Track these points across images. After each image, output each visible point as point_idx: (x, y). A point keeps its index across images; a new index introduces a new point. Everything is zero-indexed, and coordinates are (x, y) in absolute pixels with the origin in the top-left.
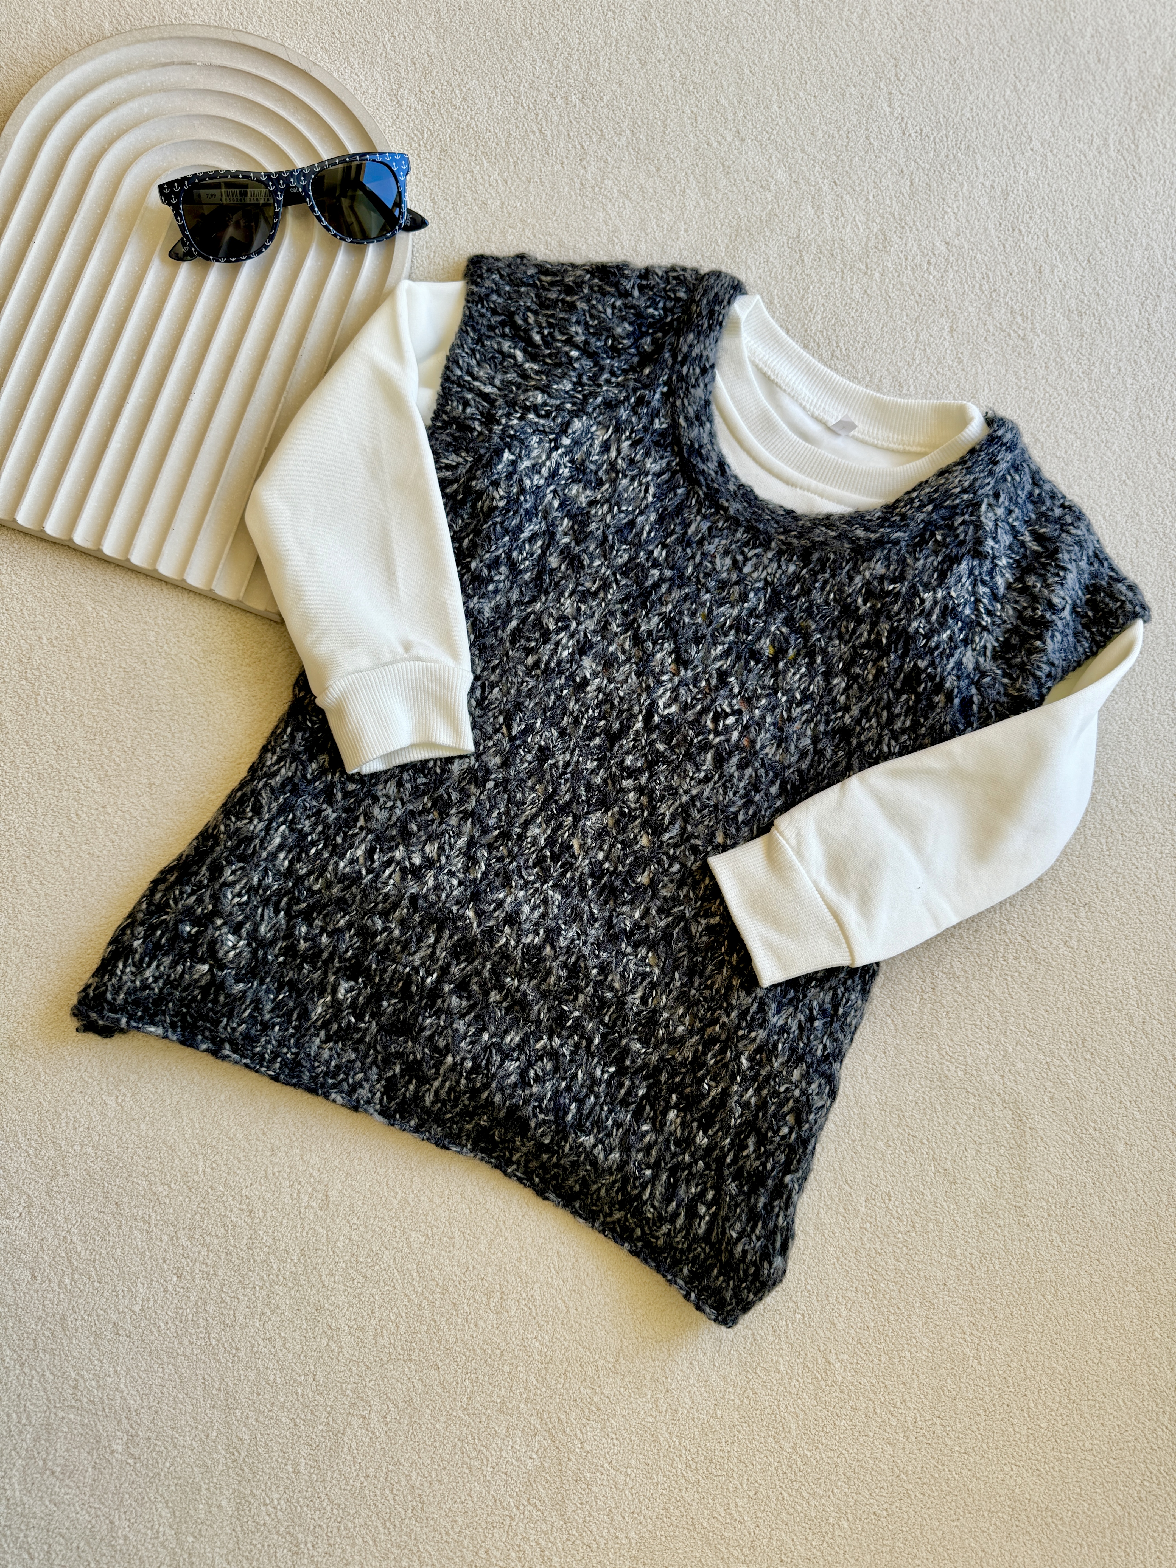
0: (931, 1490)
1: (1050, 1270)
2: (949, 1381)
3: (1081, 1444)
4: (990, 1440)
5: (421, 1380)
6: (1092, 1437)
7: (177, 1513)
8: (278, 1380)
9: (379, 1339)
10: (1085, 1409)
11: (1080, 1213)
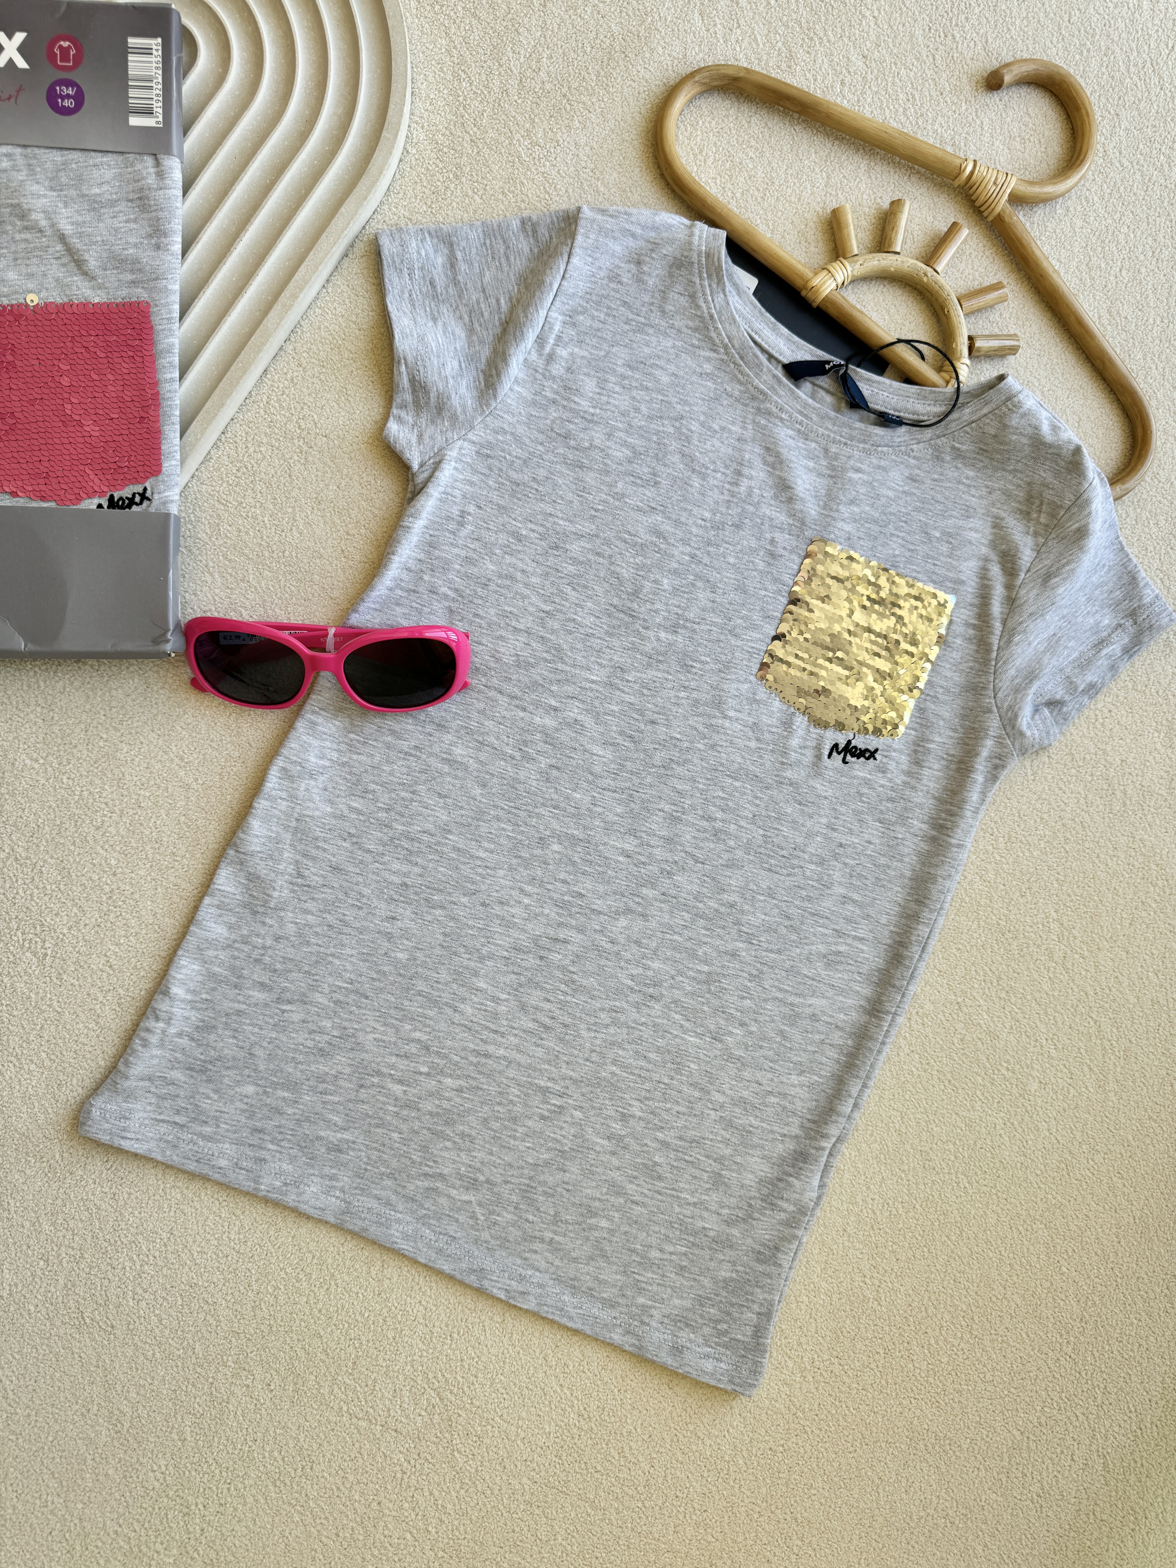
0: (828, 1426)
1: (956, 1212)
2: (848, 1322)
3: (982, 1376)
4: (889, 1377)
5: (303, 1348)
6: (993, 1369)
7: (64, 1483)
8: (158, 1355)
9: (258, 1312)
10: (987, 1343)
11: (989, 1155)
